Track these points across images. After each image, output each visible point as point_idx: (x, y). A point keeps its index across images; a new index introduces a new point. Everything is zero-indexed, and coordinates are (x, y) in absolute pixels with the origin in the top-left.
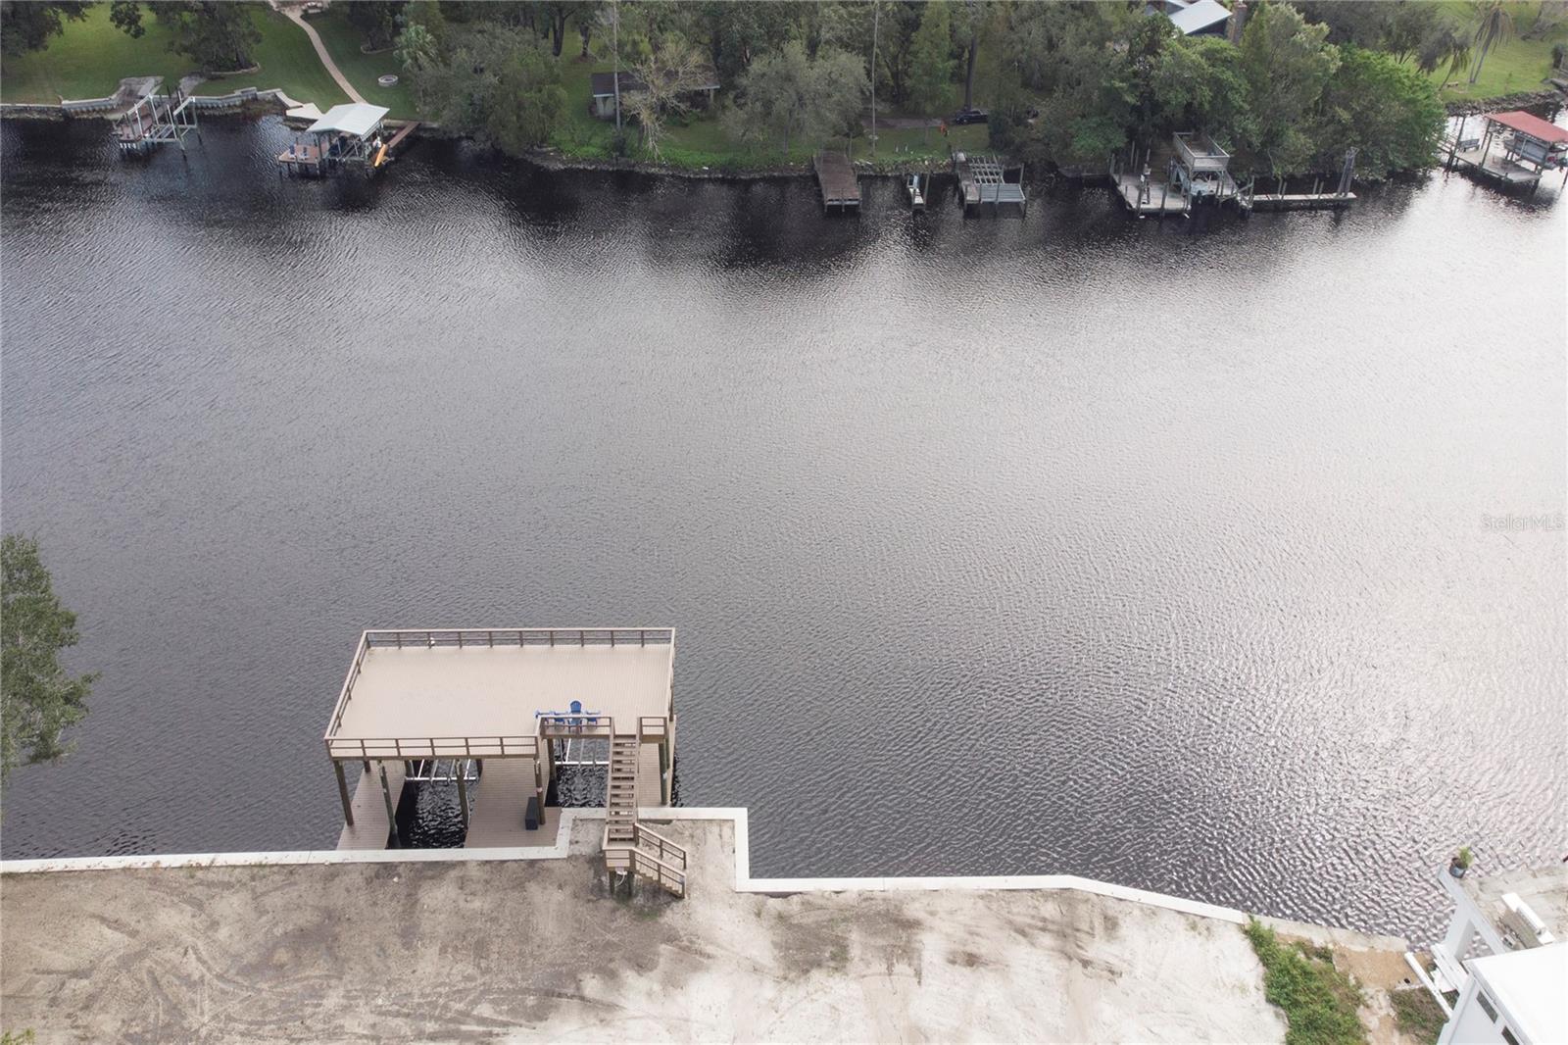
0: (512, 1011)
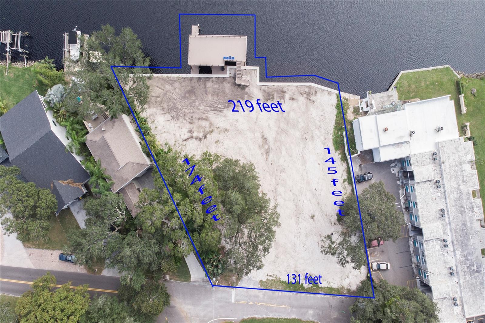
0: (224, 106)
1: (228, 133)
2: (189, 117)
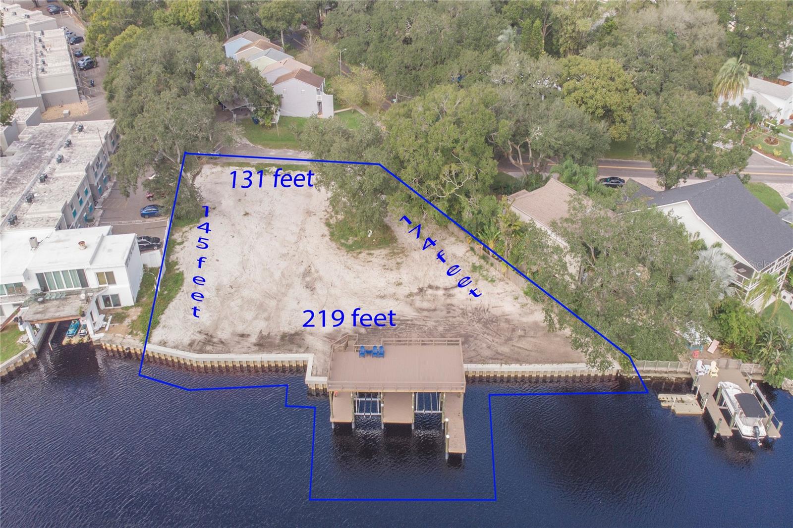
1: (377, 294)
2: (455, 312)
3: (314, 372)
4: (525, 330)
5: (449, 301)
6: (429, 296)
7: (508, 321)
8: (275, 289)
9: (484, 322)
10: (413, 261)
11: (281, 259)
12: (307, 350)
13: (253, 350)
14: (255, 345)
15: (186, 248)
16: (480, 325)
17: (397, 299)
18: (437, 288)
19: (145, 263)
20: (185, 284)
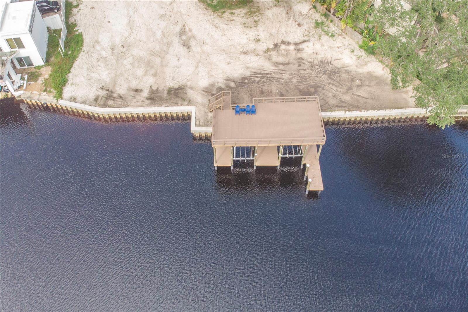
1: (241, 50)
2: (306, 65)
3: (198, 123)
4: (361, 80)
5: (299, 55)
6: (283, 51)
7: (347, 72)
8: (158, 47)
9: (328, 73)
10: (267, 19)
11: (160, 19)
12: (190, 103)
13: (146, 103)
14: (148, 99)
15: (81, 11)
16: (326, 77)
17: (257, 55)
18: (289, 43)
19: (48, 26)
20: (85, 44)
